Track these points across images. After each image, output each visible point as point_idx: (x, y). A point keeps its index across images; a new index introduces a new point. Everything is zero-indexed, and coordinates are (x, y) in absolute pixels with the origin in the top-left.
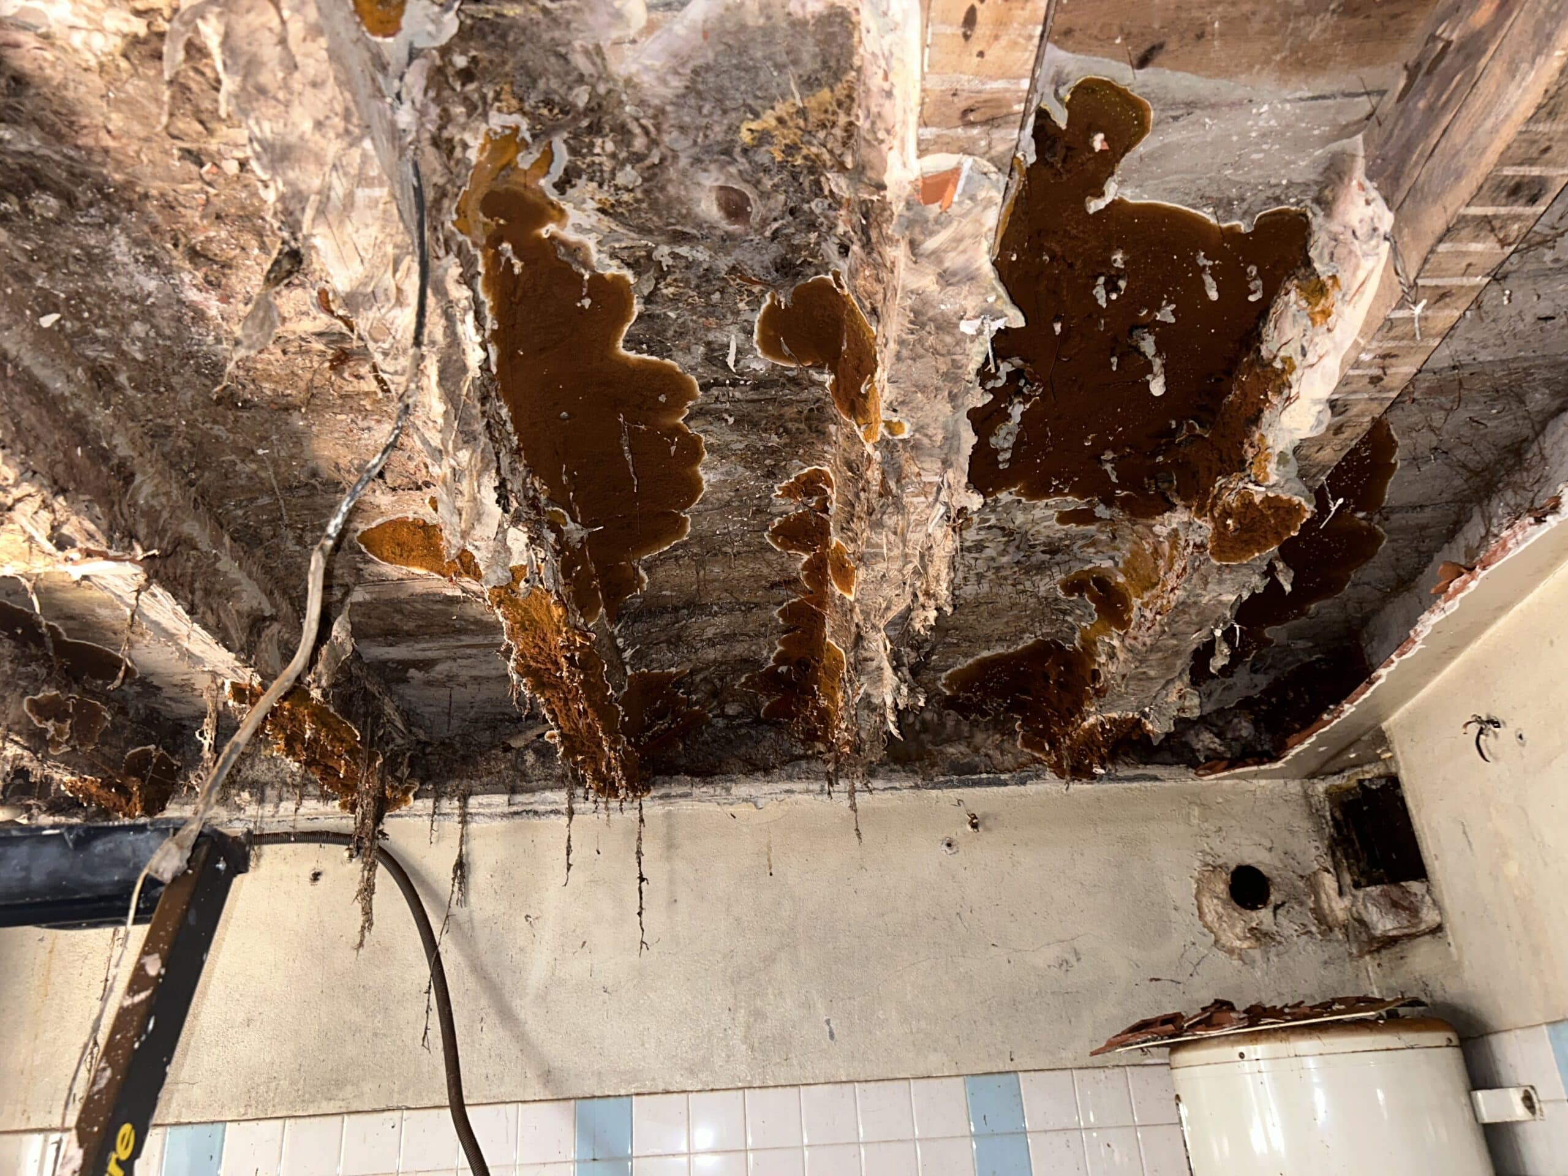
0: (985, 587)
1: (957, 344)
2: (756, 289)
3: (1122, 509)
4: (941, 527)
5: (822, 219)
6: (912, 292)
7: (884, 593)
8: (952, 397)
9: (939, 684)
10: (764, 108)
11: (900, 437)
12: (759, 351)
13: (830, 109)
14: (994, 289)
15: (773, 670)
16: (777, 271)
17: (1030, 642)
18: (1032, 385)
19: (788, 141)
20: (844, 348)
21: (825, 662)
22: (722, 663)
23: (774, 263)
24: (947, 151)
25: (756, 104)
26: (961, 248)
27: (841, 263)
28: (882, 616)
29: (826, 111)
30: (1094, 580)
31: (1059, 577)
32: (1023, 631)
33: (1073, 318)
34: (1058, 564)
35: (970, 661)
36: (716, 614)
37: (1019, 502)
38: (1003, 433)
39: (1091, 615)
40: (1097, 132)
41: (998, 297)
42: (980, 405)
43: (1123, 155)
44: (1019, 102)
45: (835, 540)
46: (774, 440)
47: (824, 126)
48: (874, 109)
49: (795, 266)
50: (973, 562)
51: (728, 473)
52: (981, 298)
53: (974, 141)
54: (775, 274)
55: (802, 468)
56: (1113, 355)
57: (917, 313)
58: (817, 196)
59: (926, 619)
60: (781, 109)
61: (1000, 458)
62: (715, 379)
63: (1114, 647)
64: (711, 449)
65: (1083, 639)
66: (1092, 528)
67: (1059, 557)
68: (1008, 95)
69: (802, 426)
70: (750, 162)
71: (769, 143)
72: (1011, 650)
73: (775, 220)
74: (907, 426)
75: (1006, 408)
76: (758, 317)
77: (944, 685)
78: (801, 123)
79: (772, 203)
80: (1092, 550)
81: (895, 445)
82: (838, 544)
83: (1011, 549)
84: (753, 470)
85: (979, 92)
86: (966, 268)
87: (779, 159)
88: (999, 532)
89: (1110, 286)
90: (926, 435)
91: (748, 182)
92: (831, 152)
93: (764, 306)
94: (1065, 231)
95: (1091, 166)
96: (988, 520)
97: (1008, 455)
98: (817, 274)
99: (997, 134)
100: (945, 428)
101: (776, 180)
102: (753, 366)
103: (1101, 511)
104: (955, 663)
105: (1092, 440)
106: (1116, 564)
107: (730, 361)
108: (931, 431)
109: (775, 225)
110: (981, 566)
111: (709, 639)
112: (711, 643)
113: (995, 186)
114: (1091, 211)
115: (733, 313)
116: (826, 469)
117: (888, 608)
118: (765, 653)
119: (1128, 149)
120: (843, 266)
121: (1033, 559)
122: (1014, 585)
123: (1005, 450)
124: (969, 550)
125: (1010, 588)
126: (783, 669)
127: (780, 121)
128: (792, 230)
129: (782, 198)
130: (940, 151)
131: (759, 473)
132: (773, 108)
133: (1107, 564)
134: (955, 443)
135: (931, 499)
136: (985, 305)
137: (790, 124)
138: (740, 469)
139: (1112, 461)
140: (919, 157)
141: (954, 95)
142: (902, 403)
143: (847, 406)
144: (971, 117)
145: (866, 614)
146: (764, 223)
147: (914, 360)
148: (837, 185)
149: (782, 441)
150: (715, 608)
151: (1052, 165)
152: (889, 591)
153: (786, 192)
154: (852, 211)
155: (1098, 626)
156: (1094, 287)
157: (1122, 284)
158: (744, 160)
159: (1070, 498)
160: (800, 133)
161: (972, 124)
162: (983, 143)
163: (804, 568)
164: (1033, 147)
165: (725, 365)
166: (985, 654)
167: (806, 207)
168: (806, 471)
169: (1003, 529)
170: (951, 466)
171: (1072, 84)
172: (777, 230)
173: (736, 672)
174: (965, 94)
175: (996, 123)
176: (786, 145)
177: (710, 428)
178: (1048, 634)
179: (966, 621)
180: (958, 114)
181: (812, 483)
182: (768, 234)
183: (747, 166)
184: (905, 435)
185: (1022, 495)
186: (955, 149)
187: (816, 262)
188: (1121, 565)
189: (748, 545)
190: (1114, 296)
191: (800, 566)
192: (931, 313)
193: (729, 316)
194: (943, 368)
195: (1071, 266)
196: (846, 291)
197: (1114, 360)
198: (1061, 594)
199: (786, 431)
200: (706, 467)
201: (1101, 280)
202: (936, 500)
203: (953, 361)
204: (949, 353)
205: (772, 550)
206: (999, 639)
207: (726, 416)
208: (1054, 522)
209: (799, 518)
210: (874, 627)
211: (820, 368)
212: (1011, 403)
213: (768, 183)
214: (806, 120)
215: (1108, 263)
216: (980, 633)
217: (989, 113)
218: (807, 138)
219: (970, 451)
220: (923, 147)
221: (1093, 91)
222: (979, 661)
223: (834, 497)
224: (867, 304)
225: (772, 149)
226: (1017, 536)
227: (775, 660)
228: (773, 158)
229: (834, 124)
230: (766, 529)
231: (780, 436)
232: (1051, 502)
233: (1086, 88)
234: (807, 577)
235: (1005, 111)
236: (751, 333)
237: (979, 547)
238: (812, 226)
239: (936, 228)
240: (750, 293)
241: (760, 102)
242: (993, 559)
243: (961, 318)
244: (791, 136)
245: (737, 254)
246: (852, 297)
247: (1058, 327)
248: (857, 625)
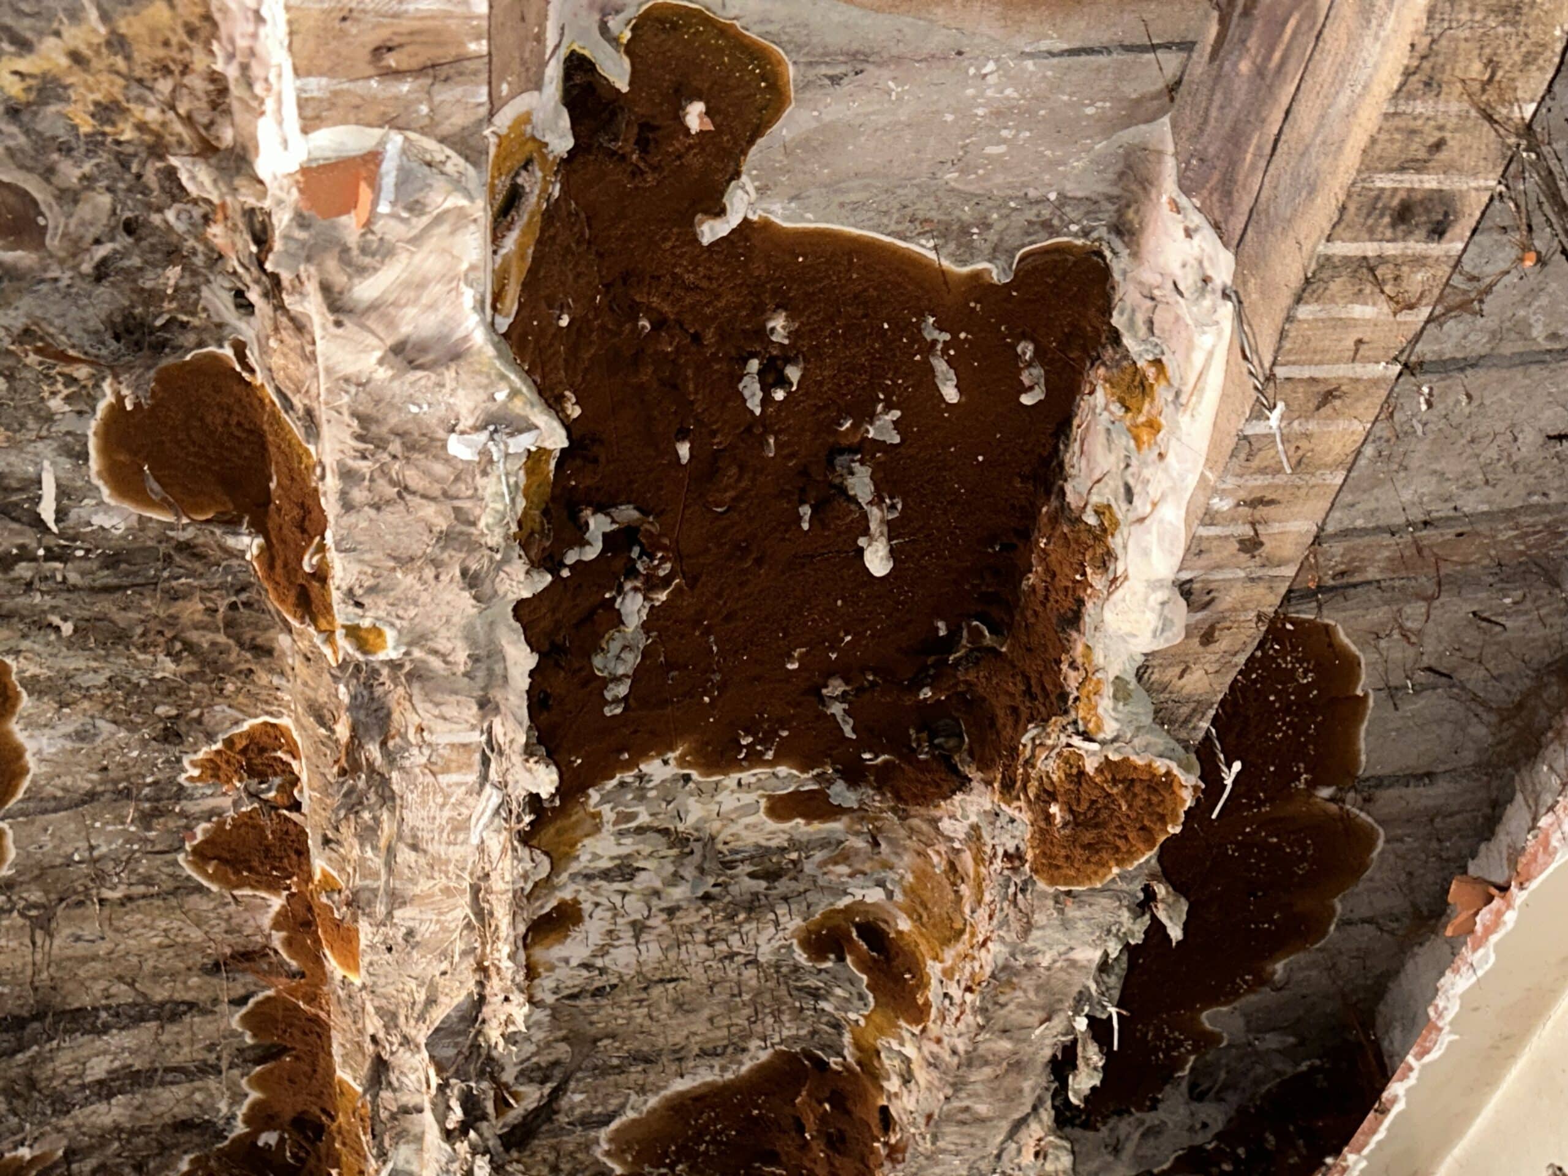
0: (652, 952)
1: (457, 479)
2: (82, 372)
3: (879, 789)
4: (498, 831)
5: (191, 242)
6: (347, 380)
7: (416, 971)
8: (471, 580)
9: (598, 1153)
10: (41, 34)
11: (382, 656)
12: (105, 492)
13: (174, 40)
14: (503, 377)
15: (247, 1143)
16: (117, 337)
17: (764, 1056)
18: (652, 557)
19: (98, 96)
20: (273, 485)
21: (341, 1118)
22: (134, 1133)
23: (110, 323)
24: (358, 123)
25: (24, 27)
26: (425, 300)
27: (242, 325)
28: (421, 1018)
29: (166, 44)
30: (858, 927)
31: (794, 923)
32: (748, 1036)
33: (713, 434)
34: (785, 899)
35: (653, 1101)
36: (106, 1029)
37: (687, 778)
38: (615, 647)
39: (861, 997)
40: (692, 98)
41: (514, 393)
42: (526, 594)
43: (751, 142)
44: (478, 38)
45: (319, 863)
46: (167, 668)
47: (167, 71)
48: (242, 43)
49: (152, 331)
50: (617, 900)
51: (81, 735)
52: (482, 395)
53: (408, 105)
54: (114, 345)
55: (236, 723)
56: (802, 502)
57: (364, 420)
58: (174, 199)
60: (75, 36)
61: (609, 696)
62: (22, 547)
63: (907, 1060)
64: (34, 685)
65: (857, 1045)
66: (837, 826)
67: (783, 885)
68: (453, 24)
69: (221, 638)
70: (27, 133)
71: (60, 99)
72: (729, 1076)
73: (97, 241)
74: (390, 635)
75: (613, 600)
76: (93, 425)
77: (608, 1154)
78: (120, 63)
79: (84, 210)
80: (843, 869)
81: (375, 673)
82: (325, 874)
83: (689, 872)
84: (133, 728)
85: (395, 16)
86: (442, 338)
87: (85, 129)
88: (660, 841)
89: (771, 376)
90: (435, 652)
91: (30, 170)
92: (188, 120)
93: (102, 406)
94: (674, 275)
95: (695, 161)
96: (633, 816)
97: (622, 690)
98: (201, 344)
99: (446, 95)
100: (470, 637)
101: (87, 167)
102: (98, 520)
103: (841, 793)
104: (623, 1106)
105: (800, 659)
106: (890, 895)
107: (47, 510)
108: (442, 645)
109: (102, 251)
110: (635, 907)
111: (100, 1083)
112: (105, 1089)
113: (458, 184)
114: (706, 240)
115: (38, 418)
116: (285, 721)
117: (431, 1001)
118: (223, 1107)
119: (757, 132)
120: (247, 330)
121: (734, 889)
122: (710, 944)
123: (617, 679)
124: (606, 875)
125: (704, 951)
126: (268, 1138)
127: (76, 57)
128: (136, 261)
129: (106, 200)
130: (344, 122)
131: (146, 732)
132: (57, 34)
133: (875, 895)
134: (498, 669)
135: (472, 778)
136: (493, 407)
137: (96, 64)
138: (106, 728)
139: (843, 697)
140: (305, 131)
141: (344, 19)
142: (372, 590)
143: (292, 598)
144: (391, 60)
145: (390, 1018)
146: (76, 248)
147: (378, 508)
148: (193, 178)
149: (184, 668)
150: (104, 1015)
152: (425, 965)
153: (109, 189)
154: (235, 228)
155: (878, 1019)
156: (740, 380)
157: (793, 373)
158: (14, 129)
159: (783, 770)
160: (121, 82)
161: (397, 74)
162: (424, 109)
163: (277, 925)
164: (565, 121)
165: (38, 523)
166: (680, 1085)
167: (156, 219)
168: (246, 726)
169: (665, 832)
170: (497, 710)
171: (632, 12)
172: (104, 262)
173: (165, 1150)
174: (371, 19)
175: (443, 72)
176: (97, 104)
177: (25, 644)
178: (796, 1039)
179: (630, 1018)
180: (365, 54)
181: (262, 750)
182: (86, 268)
183: (22, 139)
184: (390, 651)
185: (690, 765)
186: (372, 116)
187: (195, 322)
188: (899, 897)
189: (147, 880)
190: (779, 395)
191: (266, 921)
192: (393, 420)
193: (31, 423)
194: (442, 524)
195: (697, 338)
196: (259, 379)
197: (806, 511)
198: (801, 957)
199: (188, 646)
200: (30, 724)
201: (754, 365)
202: (484, 778)
203: (457, 510)
204: (445, 494)
205: (200, 889)
206: (703, 1053)
207: (56, 620)
208: (762, 815)
209: (246, 822)
210: (406, 1041)
211: (231, 524)
212: (620, 591)
213: (70, 173)
214: (128, 58)
215: (762, 334)
216: (660, 1042)
217: (425, 56)
218: (136, 90)
219: (525, 683)
220: (309, 113)
221: (674, 26)
222: (668, 1100)
223: (304, 777)
224: (296, 400)
225: (69, 109)
226: (697, 847)
227: (248, 1120)
228: (75, 128)
229: (186, 69)
230: (180, 849)
231: (176, 658)
232: (746, 776)
233: (661, 21)
234: (288, 943)
235: (452, 52)
236: (84, 456)
237: (625, 870)
238: (173, 254)
239: (367, 260)
240: (71, 380)
241: (27, 22)
242: (657, 893)
243: (452, 430)
244: (107, 87)
245: (26, 303)
246: (270, 390)
247: (684, 450)
248: (374, 1039)
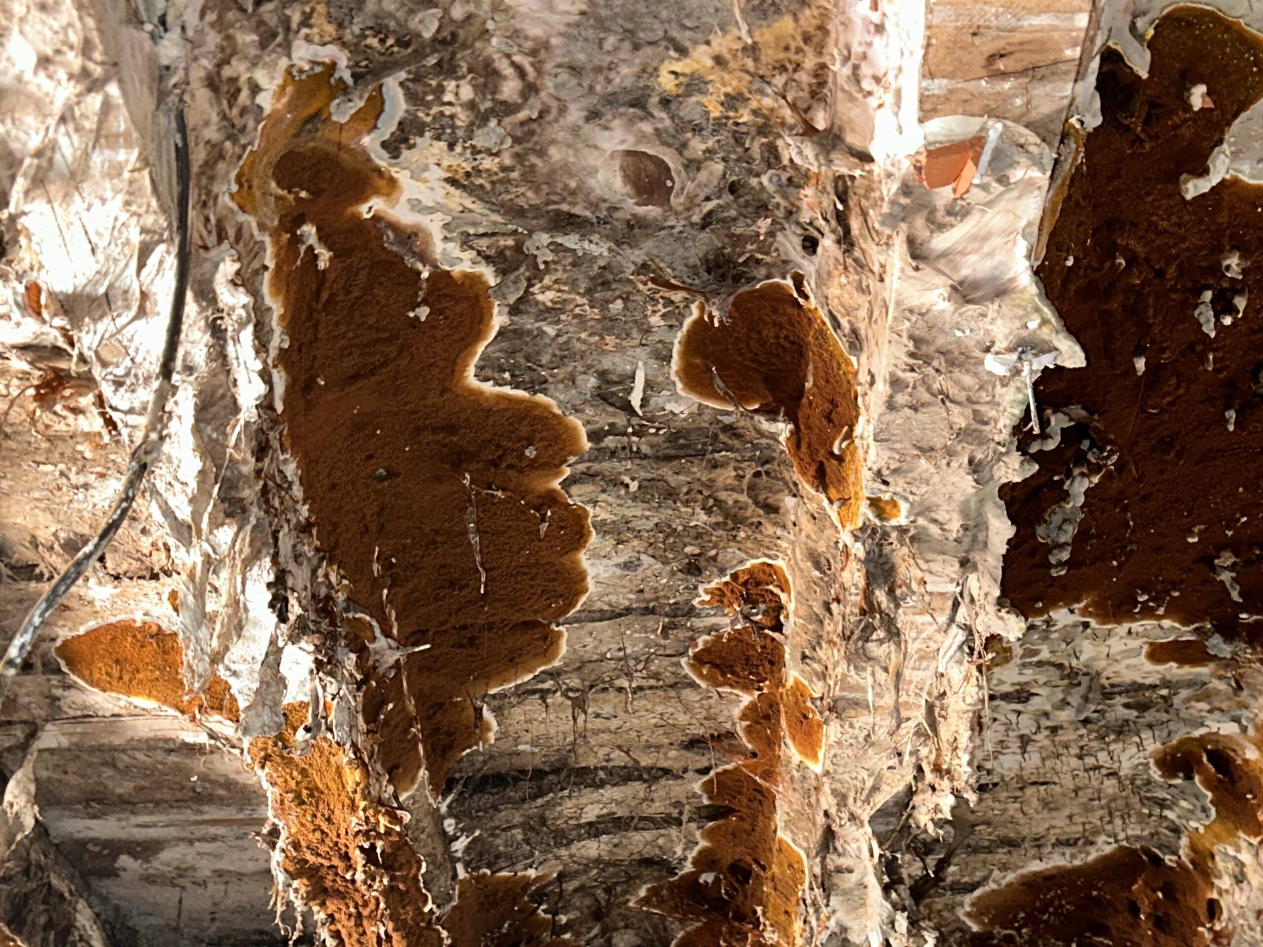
0: (1034, 759)
1: (981, 388)
2: (678, 297)
3: (1251, 643)
4: (960, 662)
5: (778, 199)
6: (911, 311)
7: (869, 764)
8: (975, 466)
9: (961, 913)
10: (695, 43)
11: (894, 522)
12: (679, 385)
13: (793, 46)
14: (1037, 310)
15: (692, 879)
16: (709, 271)
17: (1108, 850)
18: (1102, 450)
19: (729, 90)
20: (808, 385)
21: (775, 869)
22: (608, 864)
23: (705, 261)
24: (964, 113)
25: (684, 38)
26: (986, 249)
27: (805, 263)
28: (867, 801)
29: (787, 49)
30: (1210, 754)
31: (1153, 745)
32: (1097, 832)
33: (1163, 350)
34: (1150, 726)
35: (1011, 877)
36: (602, 784)
37: (1086, 625)
38: (1057, 519)
39: (1204, 810)
40: (1195, 83)
41: (1044, 322)
42: (1018, 479)
43: (1236, 116)
44: (1074, 45)
45: (792, 673)
46: (701, 518)
47: (783, 69)
48: (857, 49)
49: (736, 265)
50: (1013, 717)
51: (627, 566)
52: (1017, 324)
53: (1006, 98)
54: (706, 276)
55: (741, 562)
56: (1228, 407)
57: (917, 341)
58: (770, 166)
59: (937, 809)
60: (721, 44)
61: (1053, 560)
62: (612, 425)
63: (1242, 865)
64: (603, 528)
65: (1193, 848)
66: (1203, 671)
67: (1150, 716)
68: (1056, 35)
69: (744, 498)
70: (672, 118)
71: (701, 92)
72: (1077, 862)
73: (708, 199)
74: (904, 506)
75: (1062, 482)
76: (680, 335)
77: (968, 914)
78: (750, 63)
79: (702, 176)
80: (1203, 706)
81: (886, 535)
82: (797, 682)
83: (1075, 699)
84: (666, 562)
85: (1012, 30)
86: (994, 279)
87: (715, 114)
88: (1054, 672)
89: (1223, 305)
90: (935, 521)
91: (670, 146)
92: (793, 106)
93: (688, 322)
94: (1150, 223)
95: (1187, 132)
96: (1036, 653)
97: (1065, 556)
98: (768, 277)
99: (1040, 90)
100: (965, 512)
101: (710, 143)
102: (669, 407)
103: (1218, 645)
104: (985, 879)
105: (1200, 534)
106: (1244, 730)
107: (635, 400)
108: (941, 516)
109: (710, 206)
110: (1026, 725)
111: (590, 824)
112: (594, 830)
113: (1037, 162)
114: (1189, 197)
115: (640, 330)
116: (780, 563)
117: (875, 789)
118: (679, 851)
119: (1243, 106)
120: (808, 267)
121: (1111, 716)
122: (1080, 757)
123: (1061, 546)
124: (1006, 697)
125: (1075, 763)
126: (707, 878)
127: (719, 60)
128: (733, 213)
129: (719, 167)
130: (954, 113)
131: (675, 566)
132: (708, 43)
133: (1229, 729)
134: (981, 536)
135: (942, 619)
136: (1024, 333)
137: (733, 65)
138: (646, 559)
139: (1233, 567)
140: (921, 121)
141: (974, 34)
142: (896, 471)
143: (812, 470)
144: (1001, 65)
145: (842, 799)
146: (691, 204)
147: (916, 410)
148: (800, 153)
149: (713, 520)
150: (602, 774)
151: (1127, 129)
152: (880, 761)
153: (724, 159)
154: (824, 191)
155: (1217, 828)
156: (1196, 306)
157: (1241, 303)
158: (664, 115)
159: (1167, 623)
160: (748, 78)
161: (1004, 75)
162: (1018, 102)
163: (744, 717)
164: (1097, 104)
165: (627, 408)
166: (1036, 866)
167: (754, 181)
168: (748, 565)
169: (1060, 666)
170: (975, 568)
171: (1155, 14)
172: (710, 213)
173: (631, 881)
174: (993, 33)
175: (1039, 73)
176: (727, 95)
177: (603, 496)
178: (1138, 838)
179: (1005, 810)
180: (981, 60)
181: (758, 584)
182: (696, 218)
183: (668, 122)
184: (901, 519)
185: (1090, 615)
186: (976, 108)
187: (768, 259)
188: (1251, 732)
189: (656, 676)
190: (1228, 321)
191: (737, 712)
192: (940, 341)
193: (635, 333)
194: (961, 422)
195: (1160, 273)
196: (813, 303)
197: (1231, 415)
198: (1155, 774)
199: (718, 502)
200: (595, 555)
201: (1208, 295)
202: (952, 620)
203: (975, 412)
204: (969, 400)
205: (693, 685)
206: (1059, 843)
207: (627, 480)
208: (1143, 659)
209: (737, 637)
210: (853, 817)
211: (771, 413)
212: (1069, 475)
213: (697, 146)
214: (756, 60)
215: (1217, 271)
216: (1025, 831)
217: (1027, 60)
218: (758, 84)
219: (1003, 549)
220: (928, 106)
221: (1189, 24)
222: (1023, 876)
223: (791, 607)
224: (844, 322)
225: (704, 100)
226: (1085, 680)
227: (695, 862)
228: (707, 113)
229: (798, 67)
230: (682, 654)
231: (709, 511)
232: (1136, 626)
233: (1178, 20)
234: (749, 730)
235: (1052, 57)
236: (668, 358)
237: (1022, 695)
238: (762, 208)
239: (948, 219)
240: (669, 302)
241: (688, 34)
242: (1046, 715)
243: (987, 350)
244: (733, 83)
245: (648, 245)
246: (823, 314)
247: (1140, 364)
248: (826, 814)
